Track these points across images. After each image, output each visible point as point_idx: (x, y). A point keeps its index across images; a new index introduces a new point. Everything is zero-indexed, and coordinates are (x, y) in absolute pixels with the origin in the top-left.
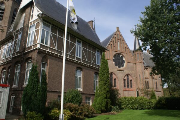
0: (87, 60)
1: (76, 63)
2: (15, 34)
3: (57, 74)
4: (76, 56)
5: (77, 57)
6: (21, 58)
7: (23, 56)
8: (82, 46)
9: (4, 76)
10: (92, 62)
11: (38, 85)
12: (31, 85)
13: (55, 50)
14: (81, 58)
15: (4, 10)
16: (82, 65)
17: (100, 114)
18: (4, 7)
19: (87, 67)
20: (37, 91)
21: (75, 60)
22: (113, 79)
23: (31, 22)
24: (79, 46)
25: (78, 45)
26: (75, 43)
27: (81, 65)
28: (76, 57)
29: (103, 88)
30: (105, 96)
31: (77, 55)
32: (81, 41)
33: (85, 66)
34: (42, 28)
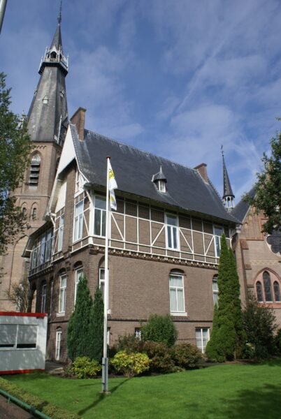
0: (193, 253)
1: (169, 261)
2: (55, 219)
3: (130, 288)
4: (167, 247)
5: (170, 249)
6: (67, 263)
7: (69, 259)
8: (180, 226)
9: (45, 295)
10: (205, 255)
11: (89, 312)
12: (78, 313)
13: (123, 243)
14: (178, 249)
15: (38, 166)
16: (182, 263)
17: (224, 362)
18: (40, 160)
19: (195, 265)
20: (89, 322)
21: (166, 256)
22: (272, 282)
23: (77, 197)
24: (172, 227)
25: (170, 225)
26: (164, 222)
27: (180, 264)
28: (168, 250)
29: (226, 309)
30: (232, 324)
31: (170, 246)
32: (175, 215)
33: (188, 264)
34: (94, 208)
